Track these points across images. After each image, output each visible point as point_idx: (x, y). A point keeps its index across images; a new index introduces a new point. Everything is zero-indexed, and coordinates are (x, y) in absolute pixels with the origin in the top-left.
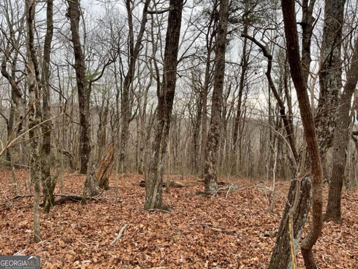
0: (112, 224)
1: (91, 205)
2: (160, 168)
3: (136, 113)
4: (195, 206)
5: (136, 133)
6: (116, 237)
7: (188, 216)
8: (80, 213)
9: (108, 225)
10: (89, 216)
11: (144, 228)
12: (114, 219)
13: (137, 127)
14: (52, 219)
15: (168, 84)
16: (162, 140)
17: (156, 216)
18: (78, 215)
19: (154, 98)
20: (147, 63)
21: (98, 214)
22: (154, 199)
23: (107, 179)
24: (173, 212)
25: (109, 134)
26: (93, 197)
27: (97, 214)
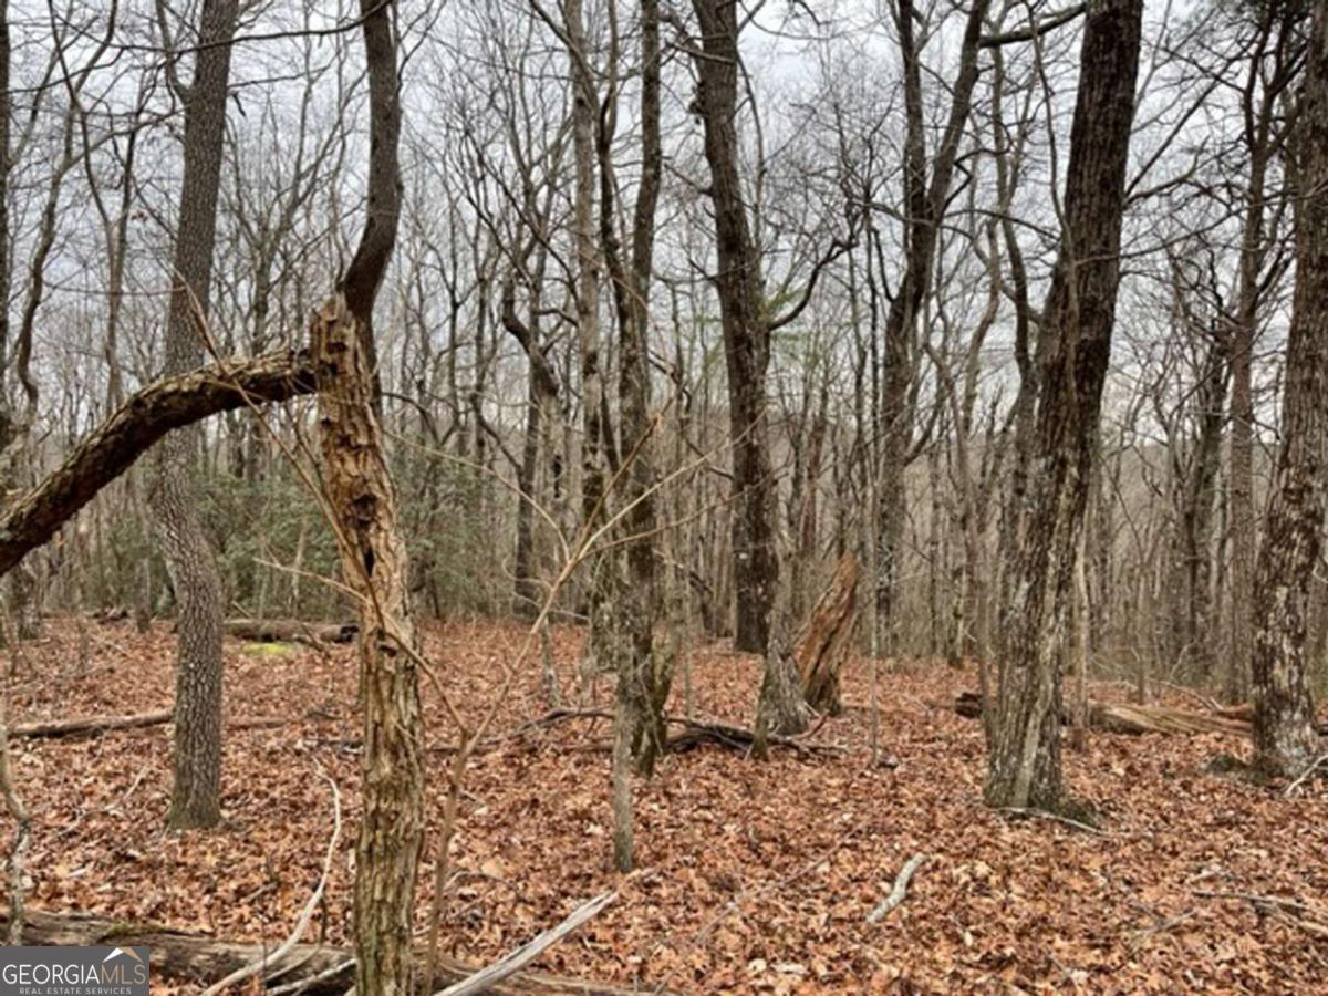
0: (865, 846)
1: (784, 767)
2: (1048, 650)
3: (927, 435)
4: (1209, 819)
5: (929, 510)
6: (886, 895)
7: (1183, 855)
8: (749, 791)
9: (854, 847)
10: (781, 806)
11: (993, 879)
12: (871, 829)
13: (934, 486)
14: (664, 801)
15: (1083, 310)
16: (1056, 536)
17: (1039, 839)
18: (745, 795)
19: (1002, 371)
20: (973, 239)
21: (811, 800)
22: (1027, 772)
23: (833, 678)
24: (1110, 832)
25: (828, 511)
26: (788, 738)
27: (809, 800)
